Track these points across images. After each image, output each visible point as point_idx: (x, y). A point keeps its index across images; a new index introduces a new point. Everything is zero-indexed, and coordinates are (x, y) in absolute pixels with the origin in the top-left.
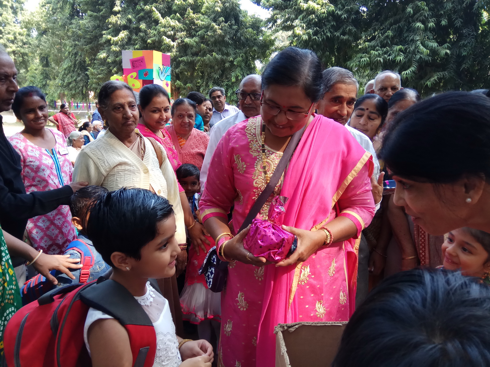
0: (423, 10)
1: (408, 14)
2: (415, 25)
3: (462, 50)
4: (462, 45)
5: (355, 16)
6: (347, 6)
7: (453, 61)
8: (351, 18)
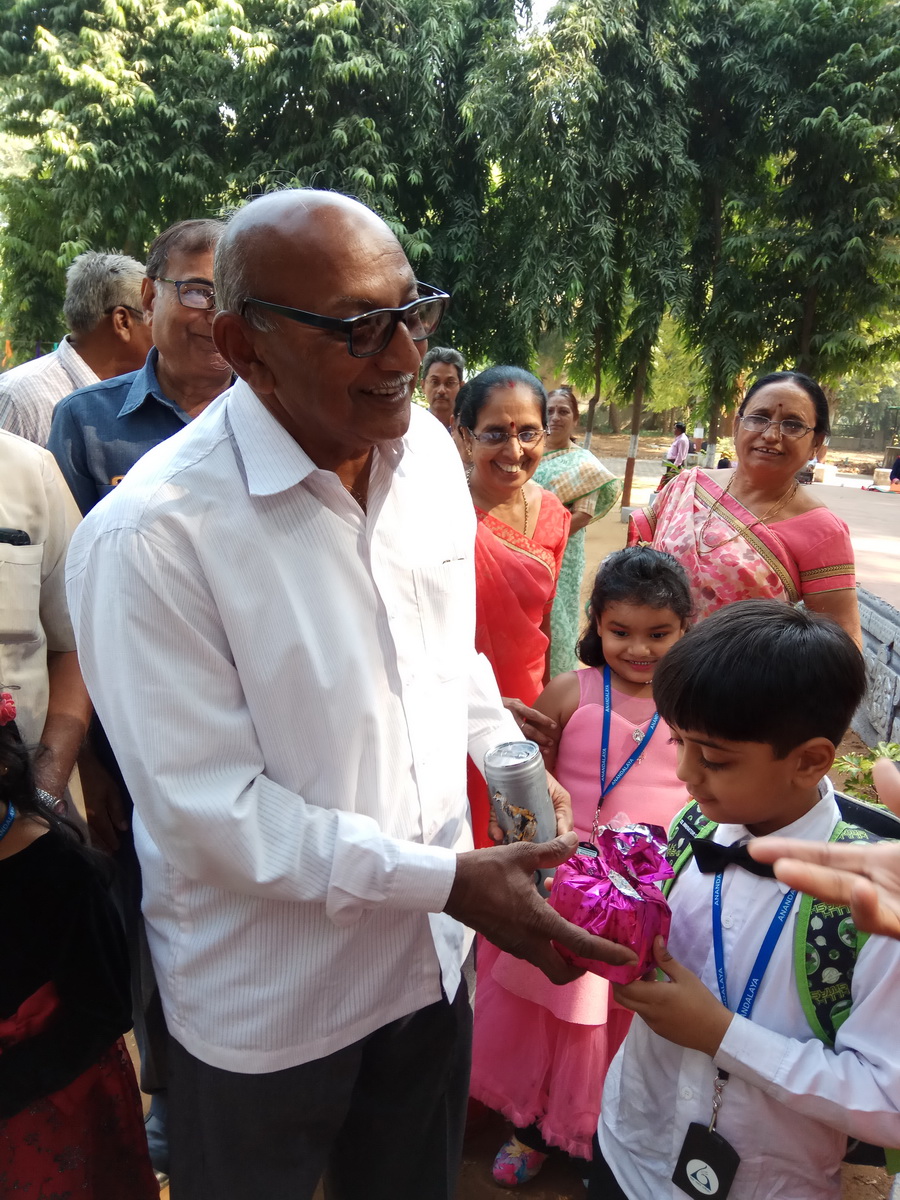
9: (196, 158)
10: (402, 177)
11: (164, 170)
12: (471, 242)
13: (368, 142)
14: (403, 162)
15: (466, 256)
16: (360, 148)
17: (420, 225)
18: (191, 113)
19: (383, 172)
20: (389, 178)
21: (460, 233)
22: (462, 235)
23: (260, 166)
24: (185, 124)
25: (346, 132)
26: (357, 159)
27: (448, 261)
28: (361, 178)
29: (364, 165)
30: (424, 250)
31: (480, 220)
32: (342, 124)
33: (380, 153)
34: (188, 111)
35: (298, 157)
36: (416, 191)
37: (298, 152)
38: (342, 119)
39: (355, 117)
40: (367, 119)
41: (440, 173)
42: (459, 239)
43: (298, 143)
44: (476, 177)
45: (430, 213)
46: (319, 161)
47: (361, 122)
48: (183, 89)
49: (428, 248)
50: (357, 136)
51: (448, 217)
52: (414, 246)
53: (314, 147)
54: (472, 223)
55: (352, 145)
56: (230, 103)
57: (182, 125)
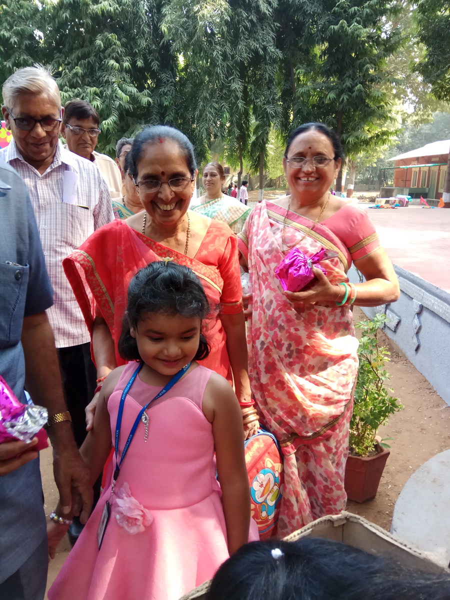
0: (115, 44)
1: (97, 48)
2: (108, 63)
3: (163, 99)
4: (162, 92)
5: (29, 42)
6: (16, 26)
7: (156, 112)
8: (25, 44)
9: (24, 58)
10: (134, 63)
11: (8, 66)
12: (171, 95)
13: (114, 46)
14: (133, 55)
15: (170, 103)
16: (110, 50)
17: (145, 88)
18: (19, 34)
19: (123, 61)
20: (126, 64)
21: (166, 91)
22: (167, 92)
23: (59, 61)
24: (16, 41)
25: (102, 41)
26: (109, 55)
27: (161, 106)
28: (113, 65)
29: (113, 58)
30: (149, 102)
31: (175, 85)
32: (100, 37)
33: (121, 51)
34: (17, 34)
35: (78, 56)
36: (141, 70)
37: (78, 53)
38: (99, 35)
39: (106, 33)
40: (112, 34)
41: (153, 60)
42: (165, 94)
43: (77, 49)
44: (171, 62)
45: (149, 82)
46: (89, 57)
47: (109, 36)
48: (14, 22)
49: (150, 100)
50: (108, 44)
51: (159, 83)
52: (142, 99)
53: (86, 50)
54: (171, 85)
55: (106, 48)
56: (39, 28)
57: (15, 41)
